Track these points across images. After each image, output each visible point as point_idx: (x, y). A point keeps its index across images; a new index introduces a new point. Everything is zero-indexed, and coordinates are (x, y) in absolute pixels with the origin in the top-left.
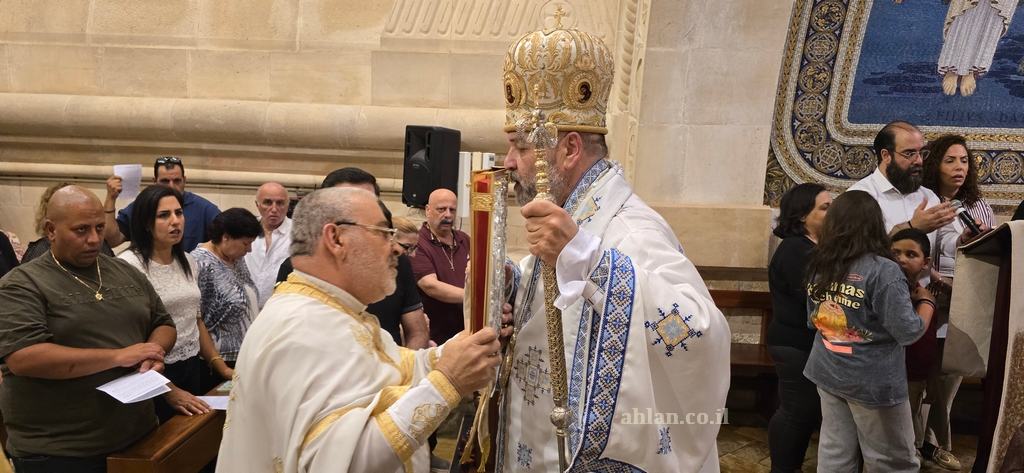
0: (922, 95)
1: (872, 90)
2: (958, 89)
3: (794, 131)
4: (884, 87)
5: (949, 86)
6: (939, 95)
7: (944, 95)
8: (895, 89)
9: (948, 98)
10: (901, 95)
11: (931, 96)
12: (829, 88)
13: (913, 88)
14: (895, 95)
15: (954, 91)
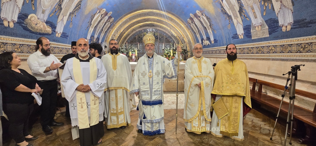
2: (9, 25)
5: (6, 24)
7: (4, 26)
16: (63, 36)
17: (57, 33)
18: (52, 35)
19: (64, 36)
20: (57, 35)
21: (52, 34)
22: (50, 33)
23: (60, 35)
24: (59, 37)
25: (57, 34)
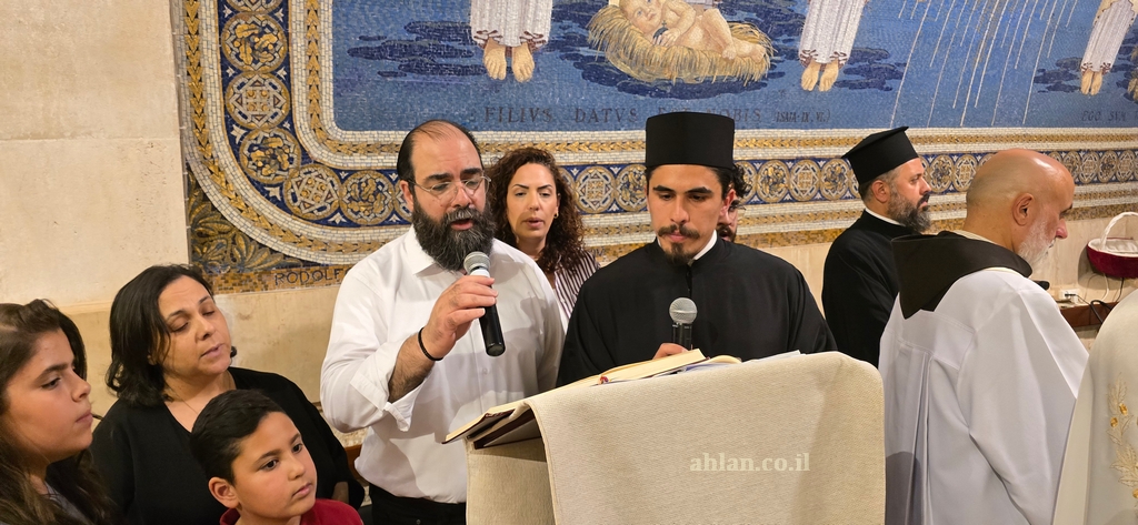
0: (455, 80)
1: (370, 69)
2: (509, 70)
3: (235, 147)
4: (390, 64)
5: (495, 64)
6: (482, 80)
7: (489, 79)
8: (409, 69)
9: (496, 85)
10: (420, 78)
11: (469, 80)
12: (286, 63)
13: (439, 66)
14: (410, 78)
15: (504, 73)
16: (853, 78)
17: (807, 64)
18: (770, 82)
19: (868, 72)
20: (809, 78)
21: (774, 73)
22: (759, 70)
23: (833, 73)
24: (826, 87)
25: (808, 72)
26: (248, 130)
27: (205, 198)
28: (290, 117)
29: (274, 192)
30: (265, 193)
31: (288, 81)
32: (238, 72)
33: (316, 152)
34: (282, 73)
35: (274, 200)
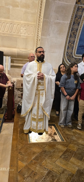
1: (80, 48)
26: (68, 54)
27: (64, 60)
28: (72, 53)
29: (69, 60)
30: (68, 60)
31: (73, 49)
32: (69, 48)
33: (74, 56)
34: (73, 48)
35: (69, 61)
